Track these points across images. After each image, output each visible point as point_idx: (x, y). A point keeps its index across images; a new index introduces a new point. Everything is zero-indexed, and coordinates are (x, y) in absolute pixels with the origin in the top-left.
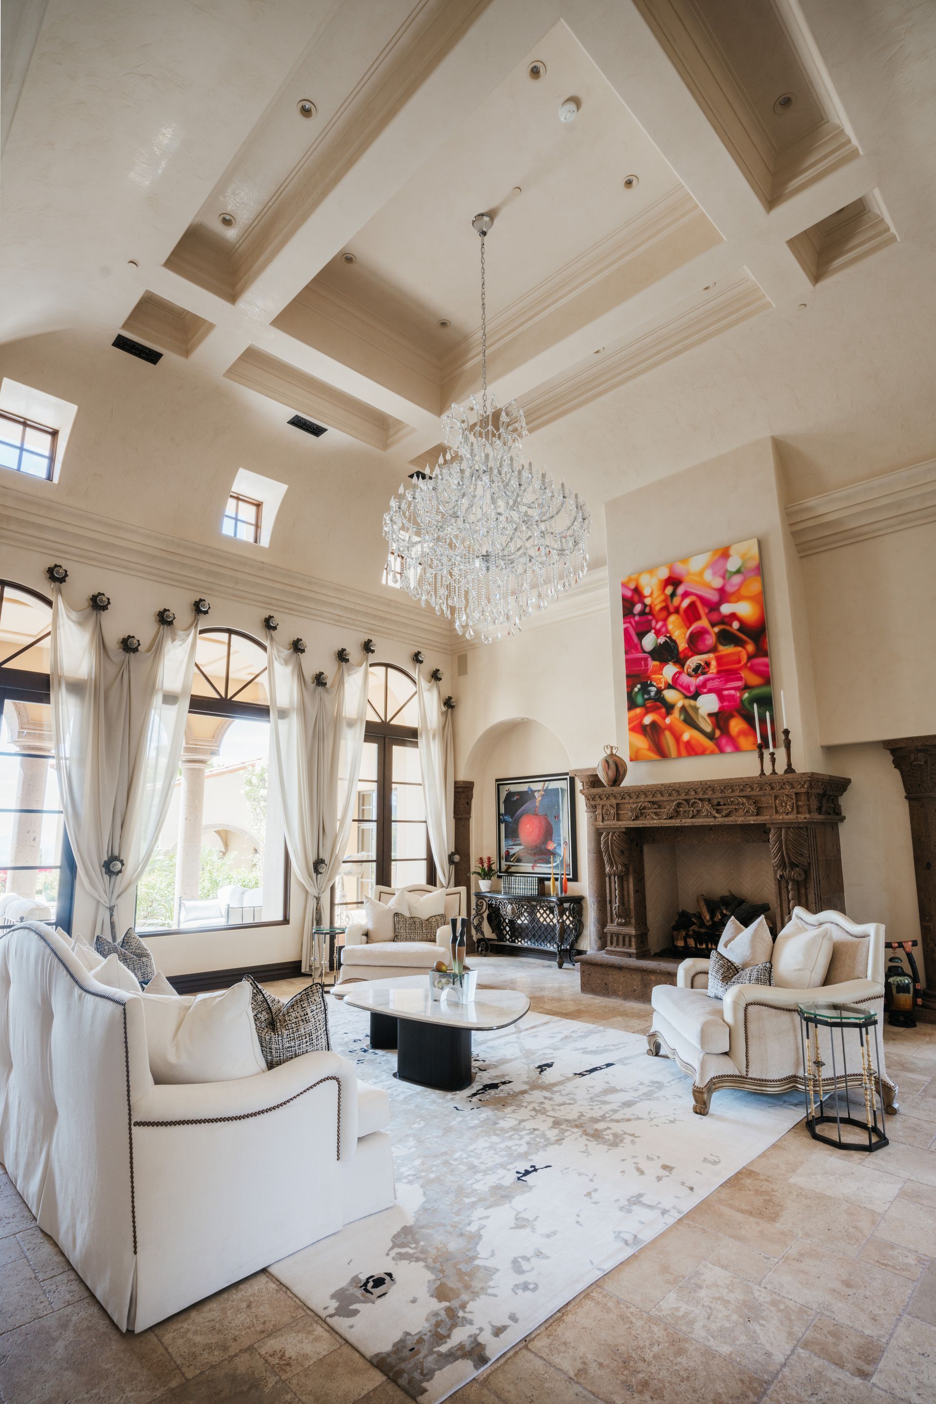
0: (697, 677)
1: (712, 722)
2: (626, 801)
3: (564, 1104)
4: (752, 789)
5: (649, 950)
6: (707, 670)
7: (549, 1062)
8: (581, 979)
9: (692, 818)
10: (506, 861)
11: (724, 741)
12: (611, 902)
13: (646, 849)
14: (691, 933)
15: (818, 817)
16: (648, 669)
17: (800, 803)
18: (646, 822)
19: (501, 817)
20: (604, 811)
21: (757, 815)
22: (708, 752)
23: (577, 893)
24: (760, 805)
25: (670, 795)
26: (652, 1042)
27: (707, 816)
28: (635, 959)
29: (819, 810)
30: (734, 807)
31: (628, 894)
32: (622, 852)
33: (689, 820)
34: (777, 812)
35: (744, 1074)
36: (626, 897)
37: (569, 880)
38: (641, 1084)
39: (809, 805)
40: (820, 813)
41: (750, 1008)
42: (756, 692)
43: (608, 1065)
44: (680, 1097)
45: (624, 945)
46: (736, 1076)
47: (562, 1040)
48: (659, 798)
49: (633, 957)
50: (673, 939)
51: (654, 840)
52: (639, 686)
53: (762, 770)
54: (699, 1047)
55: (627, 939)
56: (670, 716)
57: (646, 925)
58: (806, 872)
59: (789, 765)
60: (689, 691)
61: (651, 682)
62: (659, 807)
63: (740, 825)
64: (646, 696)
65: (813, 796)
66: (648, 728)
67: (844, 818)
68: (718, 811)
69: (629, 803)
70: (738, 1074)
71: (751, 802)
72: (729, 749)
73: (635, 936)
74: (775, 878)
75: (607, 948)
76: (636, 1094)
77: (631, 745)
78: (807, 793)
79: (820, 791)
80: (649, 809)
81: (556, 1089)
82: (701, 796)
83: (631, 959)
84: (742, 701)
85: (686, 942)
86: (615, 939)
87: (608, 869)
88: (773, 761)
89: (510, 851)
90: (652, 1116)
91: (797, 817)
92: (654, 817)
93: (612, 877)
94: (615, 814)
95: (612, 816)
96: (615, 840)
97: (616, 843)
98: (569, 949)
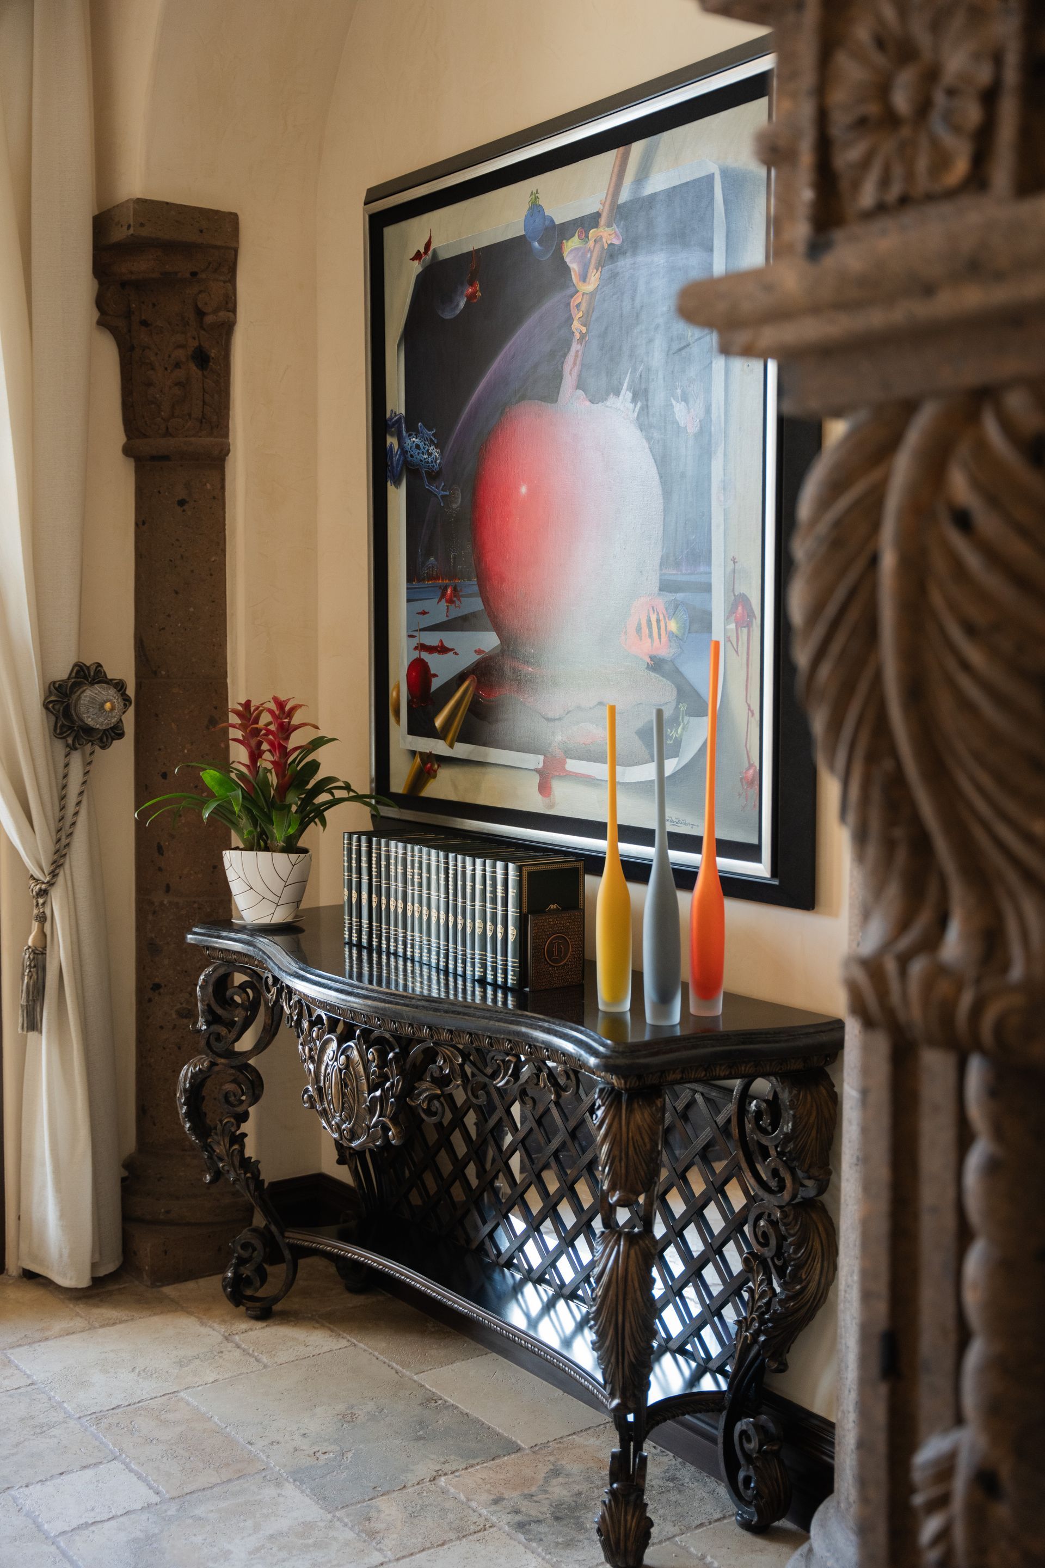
10: (414, 729)
19: (392, 441)
37: (746, 891)
89: (434, 662)
94: (990, 97)
95: (949, 140)
96: (963, 520)
97: (973, 561)
98: (728, 1397)
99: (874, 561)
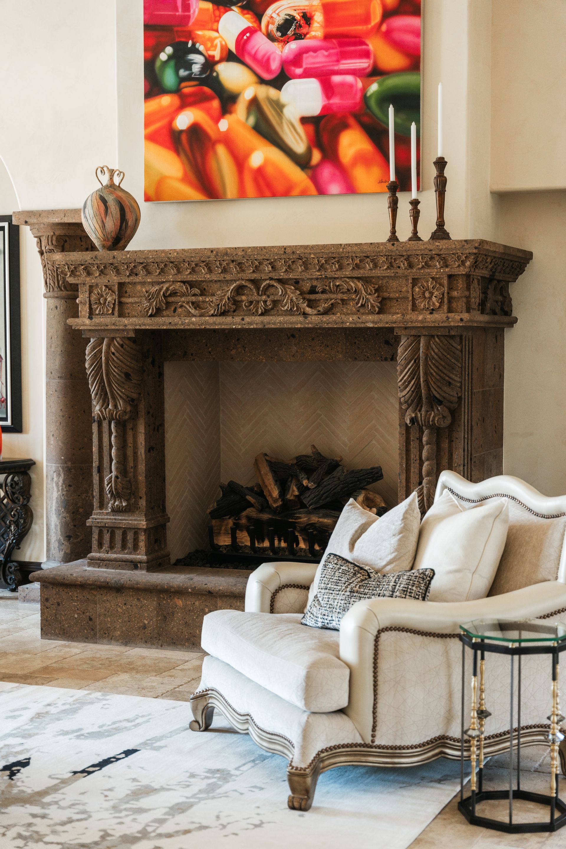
0: (286, 42)
1: (307, 133)
2: (139, 279)
3: (70, 821)
4: (376, 266)
5: (168, 555)
6: (304, 30)
7: (21, 758)
8: (42, 614)
9: (262, 314)
11: (327, 172)
12: (100, 470)
13: (169, 370)
14: (243, 521)
15: (481, 318)
16: (189, 17)
17: (455, 294)
18: (176, 320)
20: (94, 297)
21: (379, 313)
22: (296, 191)
23: (19, 455)
24: (386, 295)
25: (225, 271)
26: (200, 708)
27: (290, 312)
28: (144, 572)
29: (482, 307)
30: (340, 296)
31: (135, 453)
32: (127, 376)
33: (258, 319)
34: (414, 308)
35: (369, 740)
36: (131, 459)
37: (6, 429)
38: (193, 776)
39: (468, 298)
40: (482, 313)
41: (384, 636)
42: (393, 82)
43: (128, 753)
44: (261, 789)
45: (124, 547)
46: (356, 745)
47: (32, 720)
48: (203, 275)
49: (141, 569)
50: (211, 533)
51: (185, 353)
52: (169, 50)
53: (393, 232)
54: (300, 704)
55: (130, 536)
56: (228, 116)
57: (164, 509)
58: (454, 413)
59: (441, 224)
60: (268, 69)
61: (194, 45)
62: (203, 293)
63: (348, 329)
64: (183, 73)
65: (476, 281)
66: (184, 138)
67: (515, 320)
68: (311, 304)
69: (143, 283)
70: (360, 741)
71: (371, 288)
72: (334, 188)
73: (145, 530)
74: (402, 424)
75: (93, 554)
76: (189, 792)
77: (148, 168)
78: (468, 276)
79: (486, 273)
80: (183, 295)
81: (47, 799)
82: (282, 275)
83: (137, 572)
84: (365, 98)
85: (234, 538)
86: (107, 537)
87: (97, 409)
88: (416, 215)
90: (224, 821)
91: (448, 318)
92: (193, 311)
93: (105, 424)
94: (114, 304)
95: (109, 308)
96: (113, 354)
97: (115, 359)
98: (3, 562)
99: (101, 358)
